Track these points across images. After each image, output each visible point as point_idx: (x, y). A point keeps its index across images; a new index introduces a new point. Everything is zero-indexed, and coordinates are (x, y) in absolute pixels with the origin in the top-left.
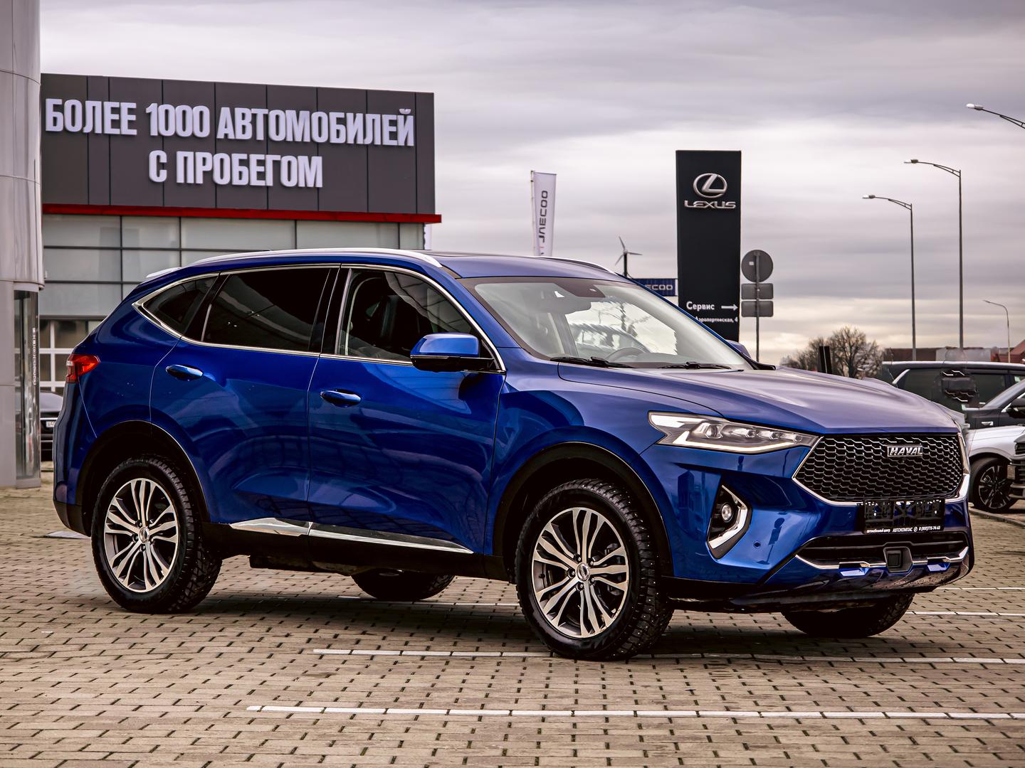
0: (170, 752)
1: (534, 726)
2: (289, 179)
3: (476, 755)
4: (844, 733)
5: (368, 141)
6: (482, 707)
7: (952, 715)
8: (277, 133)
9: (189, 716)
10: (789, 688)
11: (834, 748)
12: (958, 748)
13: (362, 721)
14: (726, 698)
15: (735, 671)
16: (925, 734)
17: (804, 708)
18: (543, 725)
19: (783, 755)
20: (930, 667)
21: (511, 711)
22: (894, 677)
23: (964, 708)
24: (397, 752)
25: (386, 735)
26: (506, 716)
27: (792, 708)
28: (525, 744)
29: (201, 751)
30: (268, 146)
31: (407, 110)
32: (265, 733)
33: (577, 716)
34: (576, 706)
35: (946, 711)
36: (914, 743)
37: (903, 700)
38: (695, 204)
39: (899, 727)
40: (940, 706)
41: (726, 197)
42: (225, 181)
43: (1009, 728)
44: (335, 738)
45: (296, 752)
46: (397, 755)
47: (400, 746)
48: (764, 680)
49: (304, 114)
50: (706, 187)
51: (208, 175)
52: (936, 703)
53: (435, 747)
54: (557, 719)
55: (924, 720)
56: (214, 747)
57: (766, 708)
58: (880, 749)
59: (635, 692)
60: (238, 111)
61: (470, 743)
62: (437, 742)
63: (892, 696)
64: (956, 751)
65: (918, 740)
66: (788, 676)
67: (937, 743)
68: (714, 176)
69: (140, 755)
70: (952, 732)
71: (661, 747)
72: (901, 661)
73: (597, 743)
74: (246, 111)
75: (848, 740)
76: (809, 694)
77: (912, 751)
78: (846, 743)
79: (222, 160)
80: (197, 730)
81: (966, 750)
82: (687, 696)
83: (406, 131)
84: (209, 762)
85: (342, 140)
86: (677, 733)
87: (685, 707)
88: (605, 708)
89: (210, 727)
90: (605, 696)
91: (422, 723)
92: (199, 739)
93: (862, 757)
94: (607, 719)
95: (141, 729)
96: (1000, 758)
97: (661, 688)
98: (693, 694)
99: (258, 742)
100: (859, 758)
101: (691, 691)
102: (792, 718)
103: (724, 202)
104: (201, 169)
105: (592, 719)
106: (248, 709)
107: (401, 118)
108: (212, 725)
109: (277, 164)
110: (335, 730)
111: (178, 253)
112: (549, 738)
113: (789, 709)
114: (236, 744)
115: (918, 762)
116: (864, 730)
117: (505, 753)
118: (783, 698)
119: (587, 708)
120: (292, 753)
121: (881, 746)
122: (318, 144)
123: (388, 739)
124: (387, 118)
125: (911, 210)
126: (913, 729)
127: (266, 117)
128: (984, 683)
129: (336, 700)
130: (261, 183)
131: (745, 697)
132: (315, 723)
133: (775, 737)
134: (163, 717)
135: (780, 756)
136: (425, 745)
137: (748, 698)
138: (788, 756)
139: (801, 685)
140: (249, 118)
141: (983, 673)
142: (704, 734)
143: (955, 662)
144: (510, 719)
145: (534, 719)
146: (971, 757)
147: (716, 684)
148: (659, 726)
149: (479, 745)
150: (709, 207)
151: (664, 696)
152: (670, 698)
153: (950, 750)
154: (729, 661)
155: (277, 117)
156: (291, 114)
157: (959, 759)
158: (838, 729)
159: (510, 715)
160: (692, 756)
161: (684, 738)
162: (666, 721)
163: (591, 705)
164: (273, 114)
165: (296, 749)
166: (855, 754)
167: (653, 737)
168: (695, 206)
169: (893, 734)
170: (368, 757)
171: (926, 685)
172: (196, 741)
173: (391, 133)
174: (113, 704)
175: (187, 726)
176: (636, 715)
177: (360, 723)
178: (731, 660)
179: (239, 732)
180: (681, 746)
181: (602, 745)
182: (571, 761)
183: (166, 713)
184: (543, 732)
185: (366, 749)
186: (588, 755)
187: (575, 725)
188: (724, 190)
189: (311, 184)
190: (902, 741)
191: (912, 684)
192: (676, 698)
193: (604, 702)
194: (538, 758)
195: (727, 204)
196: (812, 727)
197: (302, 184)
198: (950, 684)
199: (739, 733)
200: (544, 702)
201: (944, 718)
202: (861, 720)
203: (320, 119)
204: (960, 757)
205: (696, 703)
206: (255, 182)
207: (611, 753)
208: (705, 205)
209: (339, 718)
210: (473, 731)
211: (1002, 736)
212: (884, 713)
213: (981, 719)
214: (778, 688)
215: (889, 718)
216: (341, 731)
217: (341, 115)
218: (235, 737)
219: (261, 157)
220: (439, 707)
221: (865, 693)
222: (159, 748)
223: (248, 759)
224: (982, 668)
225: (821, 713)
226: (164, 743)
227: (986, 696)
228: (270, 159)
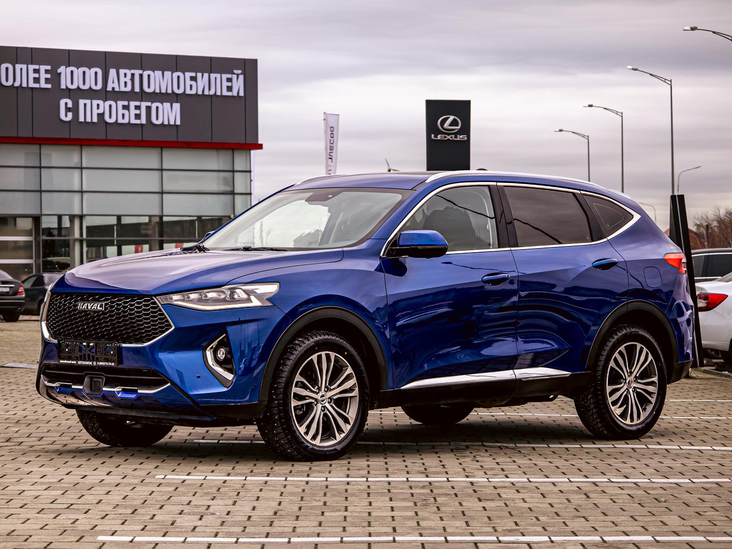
0: (109, 504)
1: (344, 487)
2: (157, 119)
3: (306, 505)
4: (542, 491)
5: (212, 92)
6: (308, 476)
7: (612, 480)
8: (149, 87)
9: (119, 482)
10: (507, 464)
11: (536, 500)
12: (616, 500)
13: (232, 485)
14: (466, 470)
15: (471, 453)
16: (594, 492)
17: (517, 476)
18: (348, 487)
19: (504, 505)
20: (599, 451)
21: (327, 478)
22: (575, 457)
23: (620, 476)
24: (256, 504)
25: (247, 493)
26: (324, 481)
27: (509, 476)
28: (338, 499)
29: (128, 503)
30: (142, 96)
31: (239, 71)
32: (169, 492)
33: (369, 481)
34: (369, 475)
35: (609, 477)
36: (588, 497)
37: (581, 471)
38: (439, 137)
39: (578, 487)
40: (605, 475)
41: (460, 132)
42: (113, 120)
43: (649, 488)
44: (215, 495)
45: (191, 504)
46: (256, 505)
47: (257, 500)
48: (490, 459)
49: (168, 74)
50: (446, 125)
51: (101, 116)
52: (602, 473)
53: (280, 500)
54: (357, 483)
55: (594, 483)
56: (138, 501)
57: (492, 476)
58: (566, 501)
59: (406, 466)
60: (122, 72)
61: (302, 498)
62: (281, 497)
63: (574, 469)
64: (614, 502)
65: (590, 495)
66: (506, 456)
67: (602, 497)
68: (452, 118)
69: (91, 505)
70: (612, 491)
71: (425, 500)
72: (580, 446)
73: (383, 498)
74: (127, 71)
75: (545, 495)
76: (520, 467)
77: (586, 502)
78: (544, 497)
79: (110, 106)
80: (126, 490)
81: (621, 501)
82: (440, 469)
83: (238, 86)
84: (136, 510)
85: (193, 92)
86: (435, 491)
87: (439, 476)
88: (387, 476)
89: (133, 489)
90: (387, 469)
91: (270, 486)
92: (127, 496)
93: (554, 505)
94: (389, 483)
95: (89, 490)
96: (643, 506)
97: (423, 464)
98: (444, 467)
99: (166, 498)
100: (552, 506)
101: (443, 465)
102: (509, 482)
103: (458, 136)
104: (96, 112)
105: (380, 483)
106: (156, 477)
107: (234, 77)
108: (135, 488)
109: (149, 109)
110: (214, 490)
111: (80, 170)
112: (353, 495)
113: (507, 477)
114: (151, 499)
115: (590, 509)
116: (556, 489)
117: (325, 504)
118: (503, 470)
119: (376, 476)
120: (188, 504)
121: (567, 499)
122: (177, 94)
123: (249, 495)
124: (225, 76)
125: (588, 139)
126: (588, 489)
127: (141, 76)
128: (634, 460)
129: (213, 472)
130: (138, 122)
131: (479, 469)
132: (201, 486)
133: (498, 494)
134: (101, 483)
135: (502, 505)
136: (274, 499)
137: (481, 470)
138: (507, 505)
139: (514, 462)
140: (129, 76)
141: (633, 454)
142: (452, 492)
143: (615, 447)
144: (326, 483)
145: (342, 483)
146: (624, 506)
147: (459, 461)
148: (423, 487)
149: (308, 499)
150: (449, 139)
151: (425, 469)
152: (429, 470)
153: (611, 501)
154: (467, 447)
155: (149, 76)
156: (158, 73)
157: (616, 507)
158: (539, 489)
159: (326, 480)
160: (445, 505)
161: (439, 494)
162: (428, 484)
163: (379, 474)
164: (146, 74)
165: (190, 501)
166: (550, 504)
167: (420, 494)
168: (439, 138)
169: (574, 492)
170: (238, 507)
171: (596, 462)
172: (125, 497)
173: (228, 87)
174: (67, 474)
175: (118, 488)
176: (408, 481)
177: (230, 486)
178: (469, 446)
179: (153, 492)
180: (438, 499)
181: (387, 499)
182: (368, 509)
183: (103, 480)
184: (349, 491)
185: (236, 502)
186: (378, 505)
187: (369, 487)
188: (459, 127)
189: (172, 123)
190: (580, 496)
191: (587, 461)
192: (433, 470)
193: (387, 472)
194: (346, 507)
195: (461, 137)
196: (522, 488)
197: (166, 123)
198: (611, 461)
199: (475, 491)
200: (348, 472)
201: (608, 482)
202: (553, 483)
203: (178, 77)
204: (617, 505)
205: (447, 473)
206: (133, 121)
207: (393, 504)
208: (445, 137)
209: (216, 482)
210: (304, 490)
211: (644, 493)
212: (568, 479)
213: (631, 482)
214: (500, 464)
215: (572, 482)
216: (218, 490)
217: (193, 74)
218: (150, 495)
219: (138, 103)
220: (280, 476)
221: (556, 467)
222: (102, 502)
223: (161, 508)
224: (633, 451)
225: (528, 479)
226: (105, 498)
227: (634, 468)
228: (144, 105)
